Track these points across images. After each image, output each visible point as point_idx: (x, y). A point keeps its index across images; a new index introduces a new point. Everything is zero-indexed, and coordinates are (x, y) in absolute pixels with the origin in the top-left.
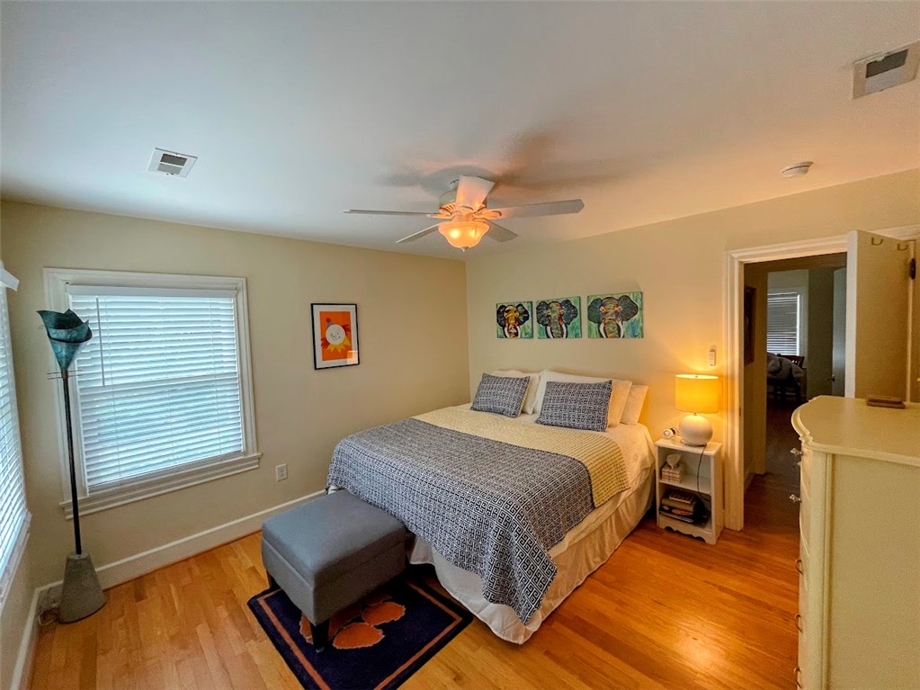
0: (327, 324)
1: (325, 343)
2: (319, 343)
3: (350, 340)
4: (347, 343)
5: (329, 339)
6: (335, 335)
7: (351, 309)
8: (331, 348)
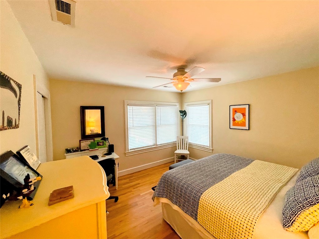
0: (235, 112)
1: (234, 120)
2: (231, 119)
3: (245, 119)
4: (244, 120)
5: (236, 118)
6: (239, 117)
7: (247, 107)
8: (236, 122)
